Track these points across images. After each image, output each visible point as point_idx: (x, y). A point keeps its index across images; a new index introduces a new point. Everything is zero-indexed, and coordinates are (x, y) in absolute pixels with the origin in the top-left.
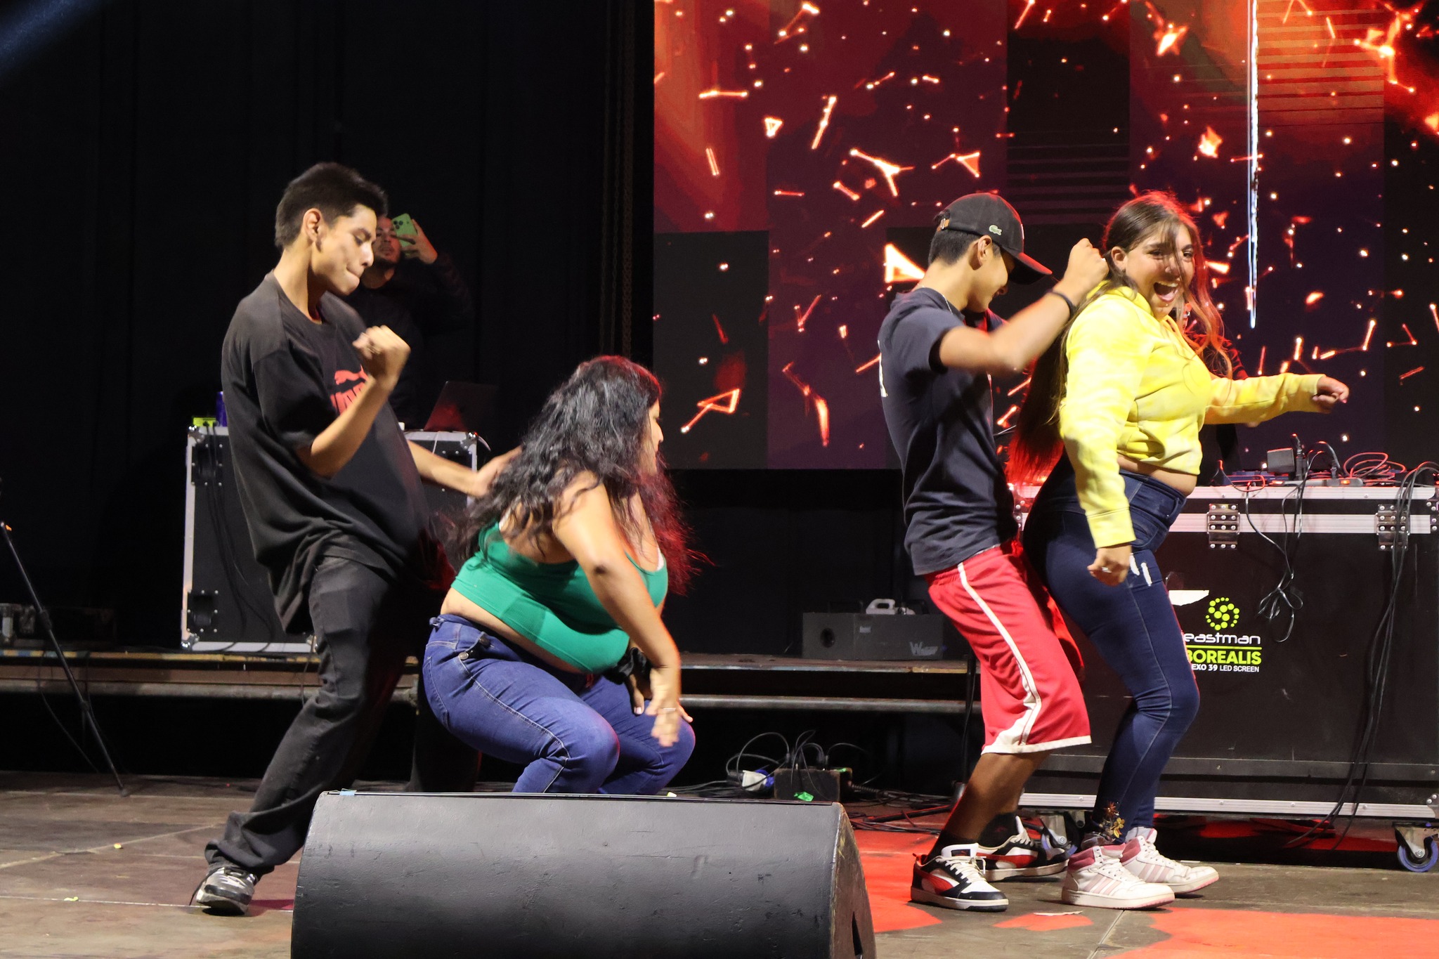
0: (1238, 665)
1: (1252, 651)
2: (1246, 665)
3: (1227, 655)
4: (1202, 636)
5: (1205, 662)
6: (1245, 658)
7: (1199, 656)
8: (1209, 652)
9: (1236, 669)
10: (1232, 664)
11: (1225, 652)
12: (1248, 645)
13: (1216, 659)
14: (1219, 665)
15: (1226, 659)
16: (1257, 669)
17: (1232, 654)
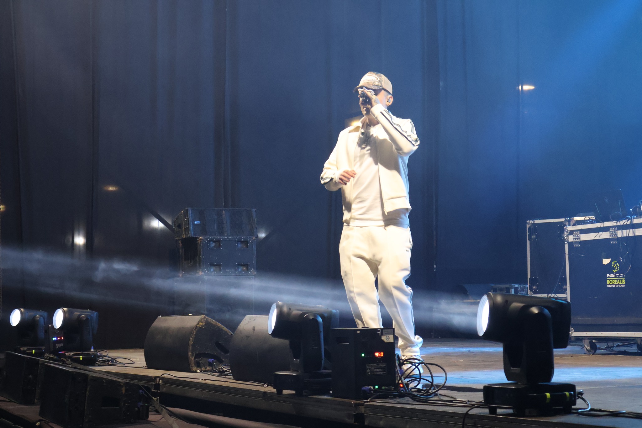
0: (620, 284)
1: (623, 279)
2: (622, 284)
3: (617, 281)
4: (611, 275)
5: (612, 284)
6: (621, 282)
7: (611, 282)
8: (613, 280)
9: (620, 286)
10: (618, 284)
11: (616, 280)
12: (622, 277)
13: (615, 283)
14: (615, 285)
15: (617, 283)
16: (624, 286)
17: (618, 280)
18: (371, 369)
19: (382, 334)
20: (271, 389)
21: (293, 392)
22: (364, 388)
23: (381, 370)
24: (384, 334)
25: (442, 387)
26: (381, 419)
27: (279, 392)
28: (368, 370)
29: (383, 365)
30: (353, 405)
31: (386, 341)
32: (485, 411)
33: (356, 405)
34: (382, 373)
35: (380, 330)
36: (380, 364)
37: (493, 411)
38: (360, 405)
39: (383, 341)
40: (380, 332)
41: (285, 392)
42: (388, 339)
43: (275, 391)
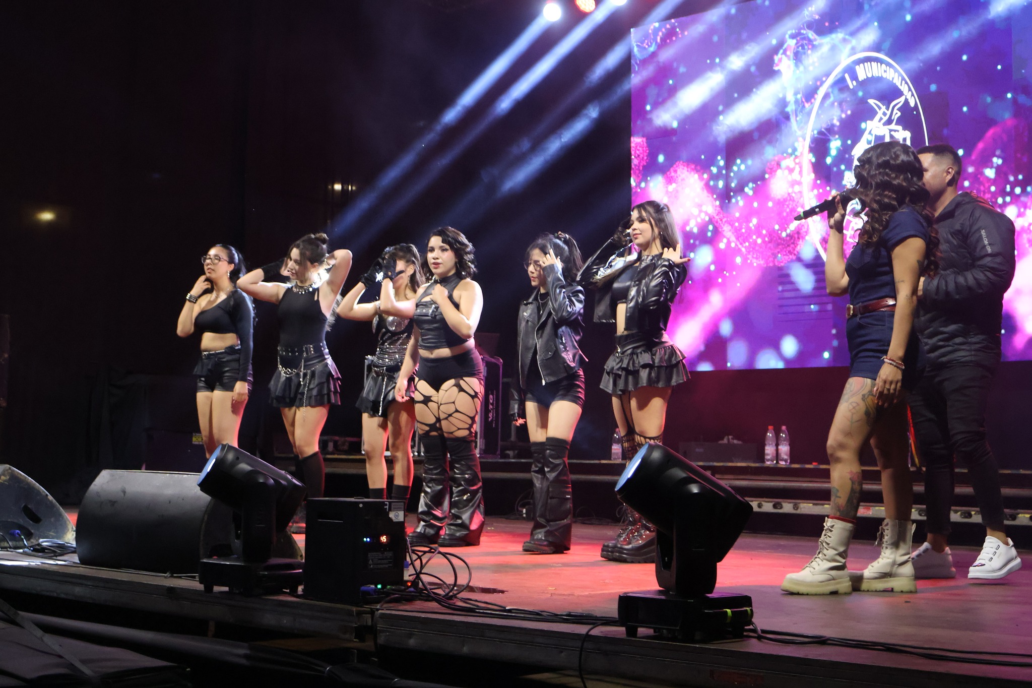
18: (374, 561)
19: (390, 510)
20: (195, 585)
21: (226, 589)
22: (363, 588)
23: (385, 561)
24: (392, 509)
25: (465, 589)
26: (410, 636)
27: (208, 589)
28: (371, 561)
29: (389, 554)
30: (355, 614)
31: (395, 520)
32: (619, 631)
33: (359, 614)
34: (387, 566)
35: (388, 503)
36: (385, 553)
37: (631, 632)
38: (365, 614)
39: (391, 519)
40: (387, 507)
41: (216, 589)
42: (397, 516)
43: (201, 587)
